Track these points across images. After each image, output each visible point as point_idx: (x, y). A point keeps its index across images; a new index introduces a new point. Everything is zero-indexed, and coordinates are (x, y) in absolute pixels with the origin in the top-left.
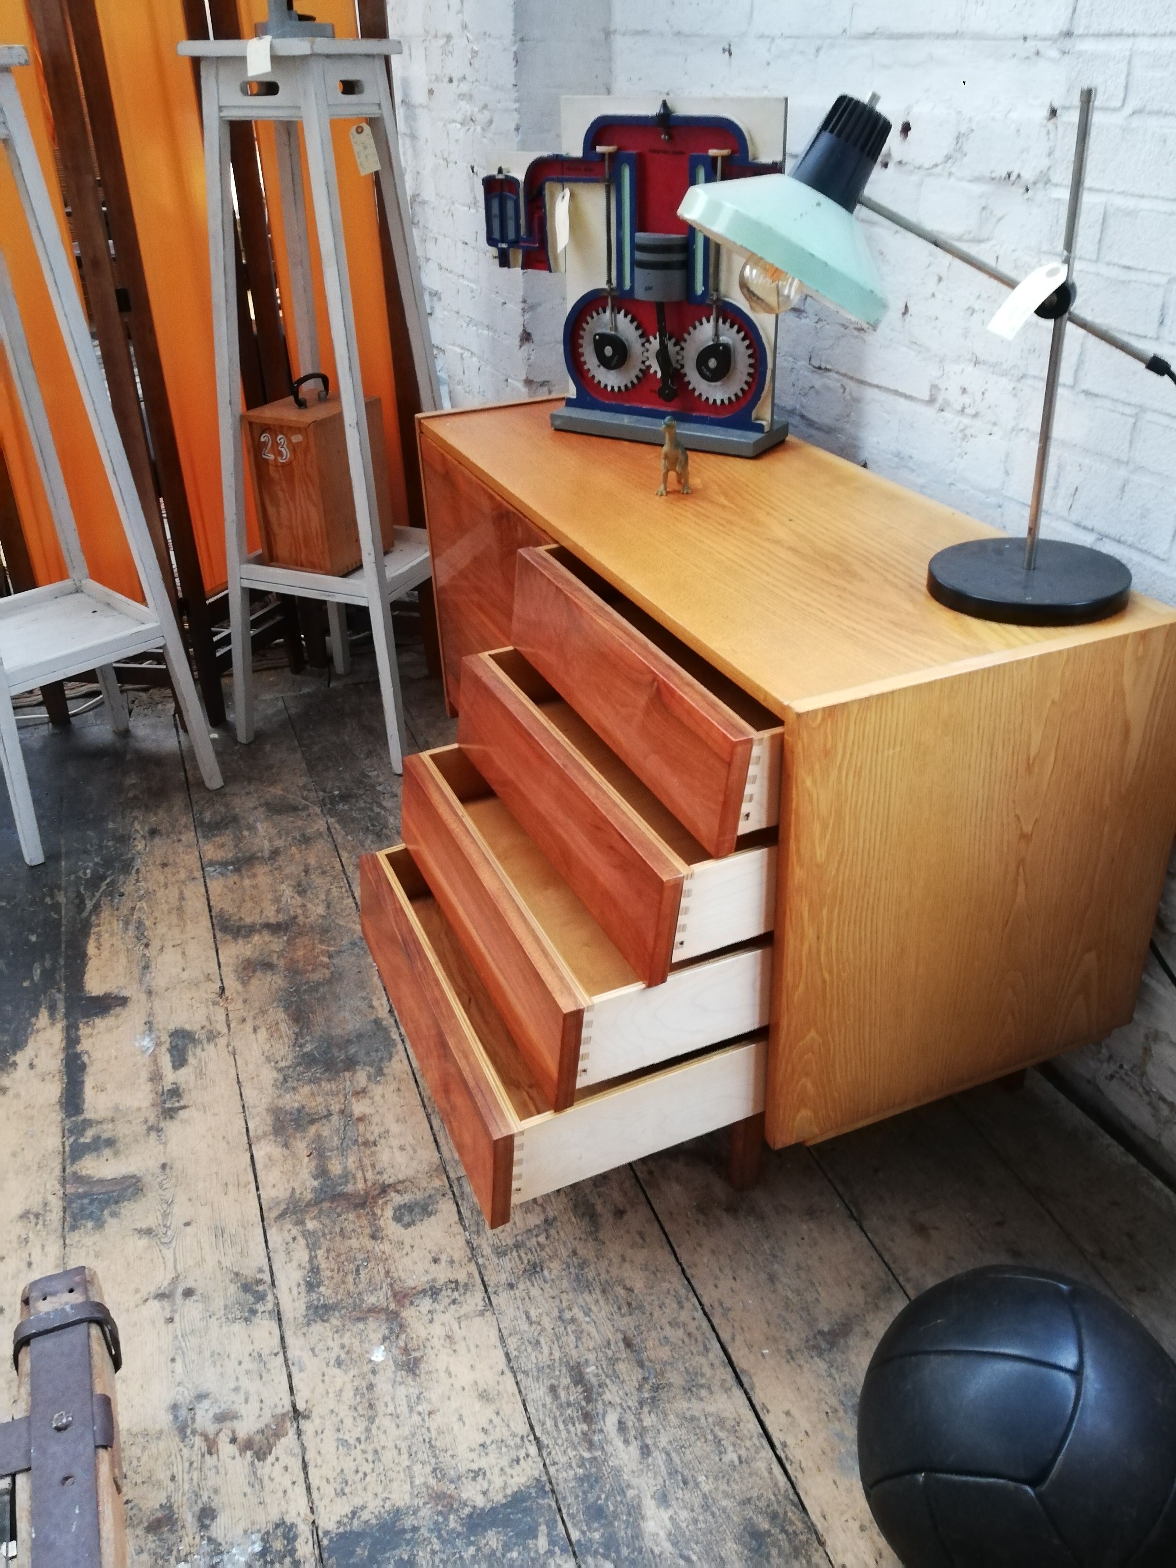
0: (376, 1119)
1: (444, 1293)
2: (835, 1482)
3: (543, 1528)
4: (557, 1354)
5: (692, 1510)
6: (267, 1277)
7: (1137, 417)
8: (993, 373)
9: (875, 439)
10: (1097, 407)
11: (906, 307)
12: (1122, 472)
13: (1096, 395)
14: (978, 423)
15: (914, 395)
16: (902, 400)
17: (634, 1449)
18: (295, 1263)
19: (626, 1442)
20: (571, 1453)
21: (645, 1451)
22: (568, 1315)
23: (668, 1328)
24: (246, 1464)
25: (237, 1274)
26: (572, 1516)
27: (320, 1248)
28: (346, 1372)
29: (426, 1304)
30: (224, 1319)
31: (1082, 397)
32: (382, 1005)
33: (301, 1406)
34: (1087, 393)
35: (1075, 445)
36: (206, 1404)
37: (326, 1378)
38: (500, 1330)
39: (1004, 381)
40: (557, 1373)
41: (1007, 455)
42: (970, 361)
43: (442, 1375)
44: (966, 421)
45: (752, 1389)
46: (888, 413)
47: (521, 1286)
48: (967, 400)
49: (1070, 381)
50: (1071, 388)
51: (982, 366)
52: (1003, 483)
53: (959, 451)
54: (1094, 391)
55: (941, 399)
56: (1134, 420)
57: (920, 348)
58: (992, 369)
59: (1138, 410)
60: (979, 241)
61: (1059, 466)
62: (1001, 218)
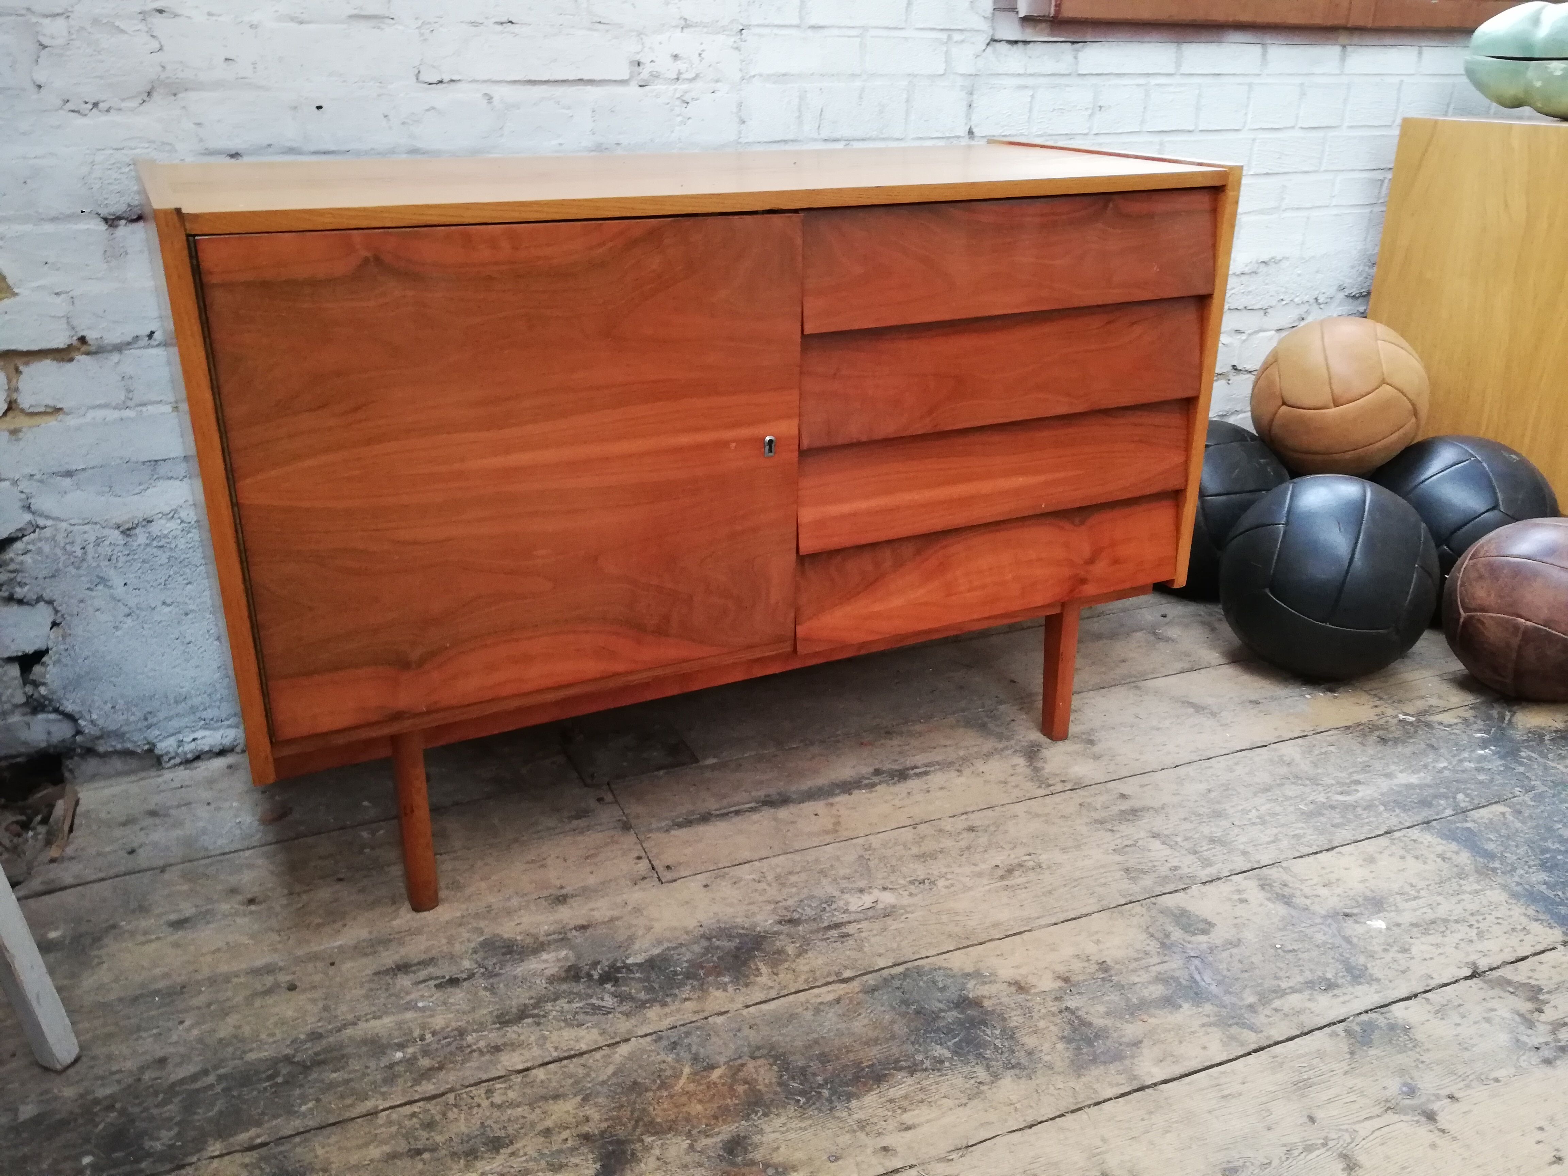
0: (1061, 969)
4: (1300, 825)
6: (1340, 1028)
8: (707, 33)
10: (826, 37)
12: (858, 83)
13: (821, 27)
14: (699, 84)
15: (607, 78)
16: (589, 88)
17: (1359, 788)
18: (1309, 1004)
21: (1358, 782)
24: (1553, 997)
25: (1352, 1053)
27: (1279, 986)
28: (1411, 945)
29: (1301, 901)
30: (1418, 1050)
31: (810, 33)
33: (1468, 972)
34: (813, 27)
36: (1524, 1038)
37: (1428, 956)
38: (1298, 857)
39: (722, 38)
40: (1318, 824)
41: (740, 105)
42: (676, 27)
43: (1368, 885)
44: (685, 86)
47: (1242, 847)
48: (681, 65)
49: (796, 21)
50: (798, 26)
51: (693, 29)
52: (740, 132)
53: (679, 119)
54: (822, 24)
55: (645, 73)
56: (859, 39)
57: (607, 27)
58: (705, 30)
59: (861, 31)
61: (800, 97)
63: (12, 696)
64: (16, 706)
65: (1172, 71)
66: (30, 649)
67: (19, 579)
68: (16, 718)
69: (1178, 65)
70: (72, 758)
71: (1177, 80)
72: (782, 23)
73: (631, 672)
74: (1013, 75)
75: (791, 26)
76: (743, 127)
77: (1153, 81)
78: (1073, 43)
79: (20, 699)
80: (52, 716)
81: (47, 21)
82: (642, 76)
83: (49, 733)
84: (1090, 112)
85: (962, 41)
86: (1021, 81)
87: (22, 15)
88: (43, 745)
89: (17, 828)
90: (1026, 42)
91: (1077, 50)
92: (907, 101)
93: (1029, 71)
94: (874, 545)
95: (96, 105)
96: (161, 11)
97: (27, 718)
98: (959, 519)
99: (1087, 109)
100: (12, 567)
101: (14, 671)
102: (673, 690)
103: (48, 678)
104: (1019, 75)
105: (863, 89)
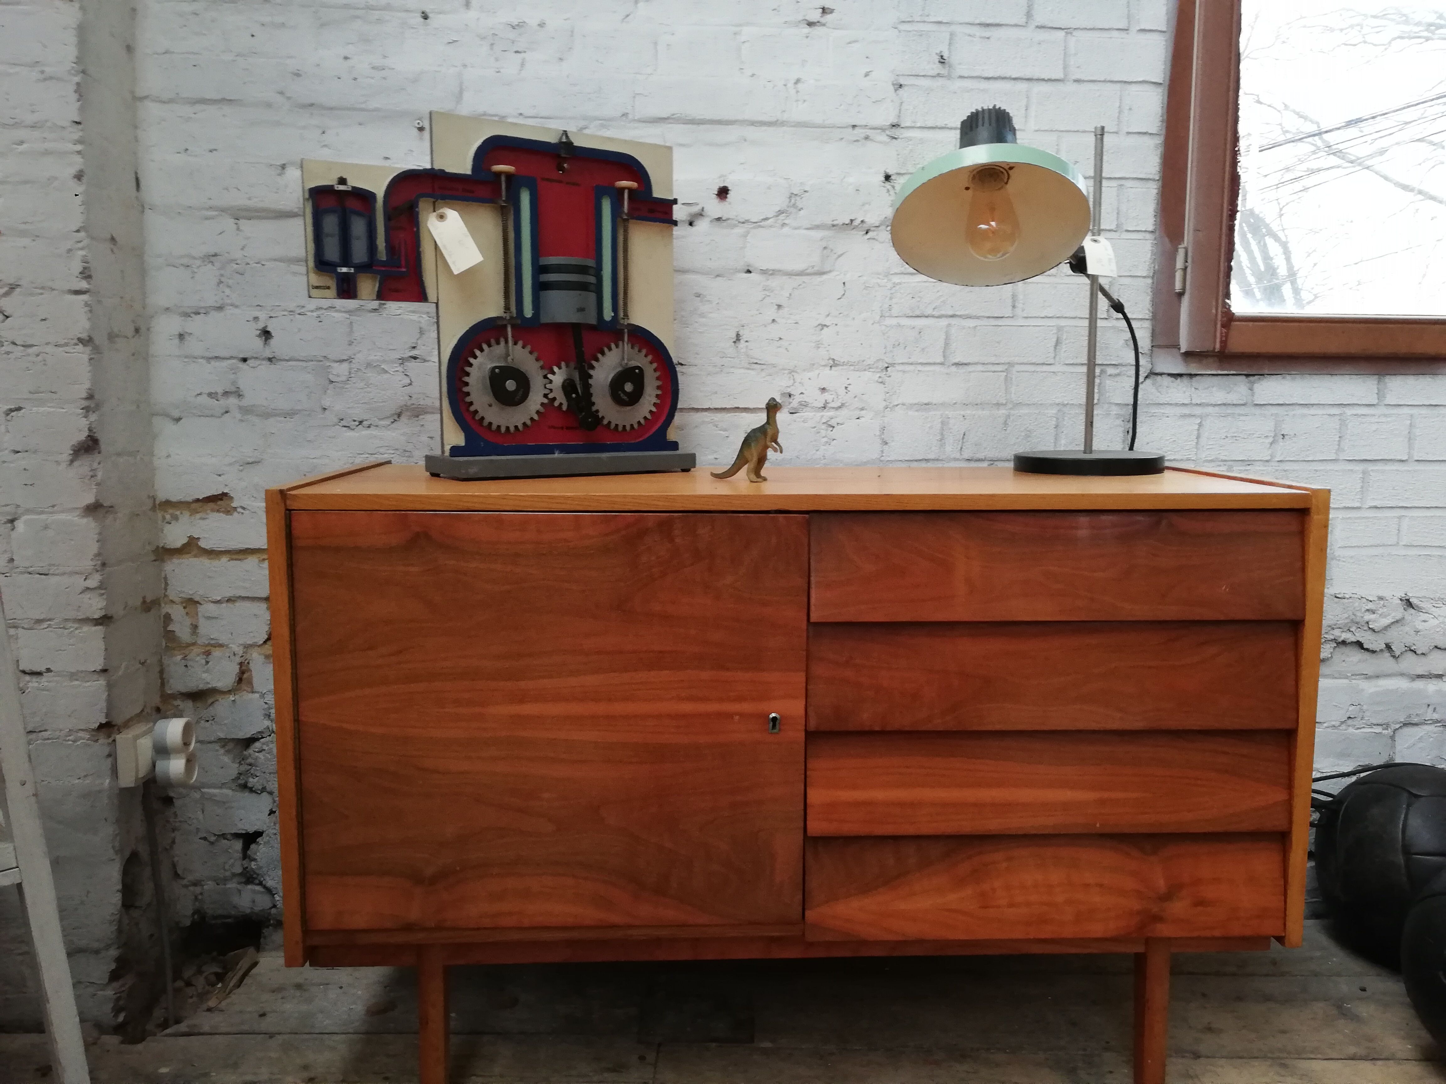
7: (1007, 371)
8: (855, 370)
9: (711, 457)
10: (970, 372)
11: (738, 335)
12: (1003, 412)
14: (844, 412)
16: (744, 414)
31: (954, 369)
34: (957, 364)
35: (955, 403)
39: (868, 374)
41: (883, 429)
42: (825, 366)
44: (832, 413)
46: (725, 430)
48: (827, 396)
49: (940, 359)
50: (942, 364)
51: (841, 367)
52: (882, 452)
53: (825, 440)
54: (965, 362)
55: (795, 403)
56: (1005, 374)
57: (763, 366)
58: (852, 368)
59: (1006, 367)
60: (822, 273)
61: (942, 423)
62: (842, 255)
63: (232, 865)
64: (234, 875)
65: (1375, 402)
66: (251, 830)
67: (252, 771)
68: (232, 885)
69: (1380, 395)
70: (268, 927)
71: (1381, 410)
72: (925, 362)
73: (630, 927)
74: (1176, 404)
75: (934, 364)
76: (886, 447)
77: (1349, 411)
78: (1247, 376)
79: (238, 870)
80: (258, 888)
81: (336, 365)
82: (792, 405)
83: (254, 902)
84: (1271, 440)
85: (1118, 375)
86: (1186, 411)
87: (321, 361)
88: (248, 911)
89: (213, 978)
90: (1191, 376)
91: (1253, 383)
92: (1056, 427)
93: (1194, 402)
94: (896, 839)
95: (361, 422)
96: (415, 358)
97: (239, 887)
98: (993, 825)
99: (1267, 437)
100: (250, 760)
101: (238, 845)
102: (684, 955)
103: (258, 856)
104: (1184, 404)
105: (1008, 416)
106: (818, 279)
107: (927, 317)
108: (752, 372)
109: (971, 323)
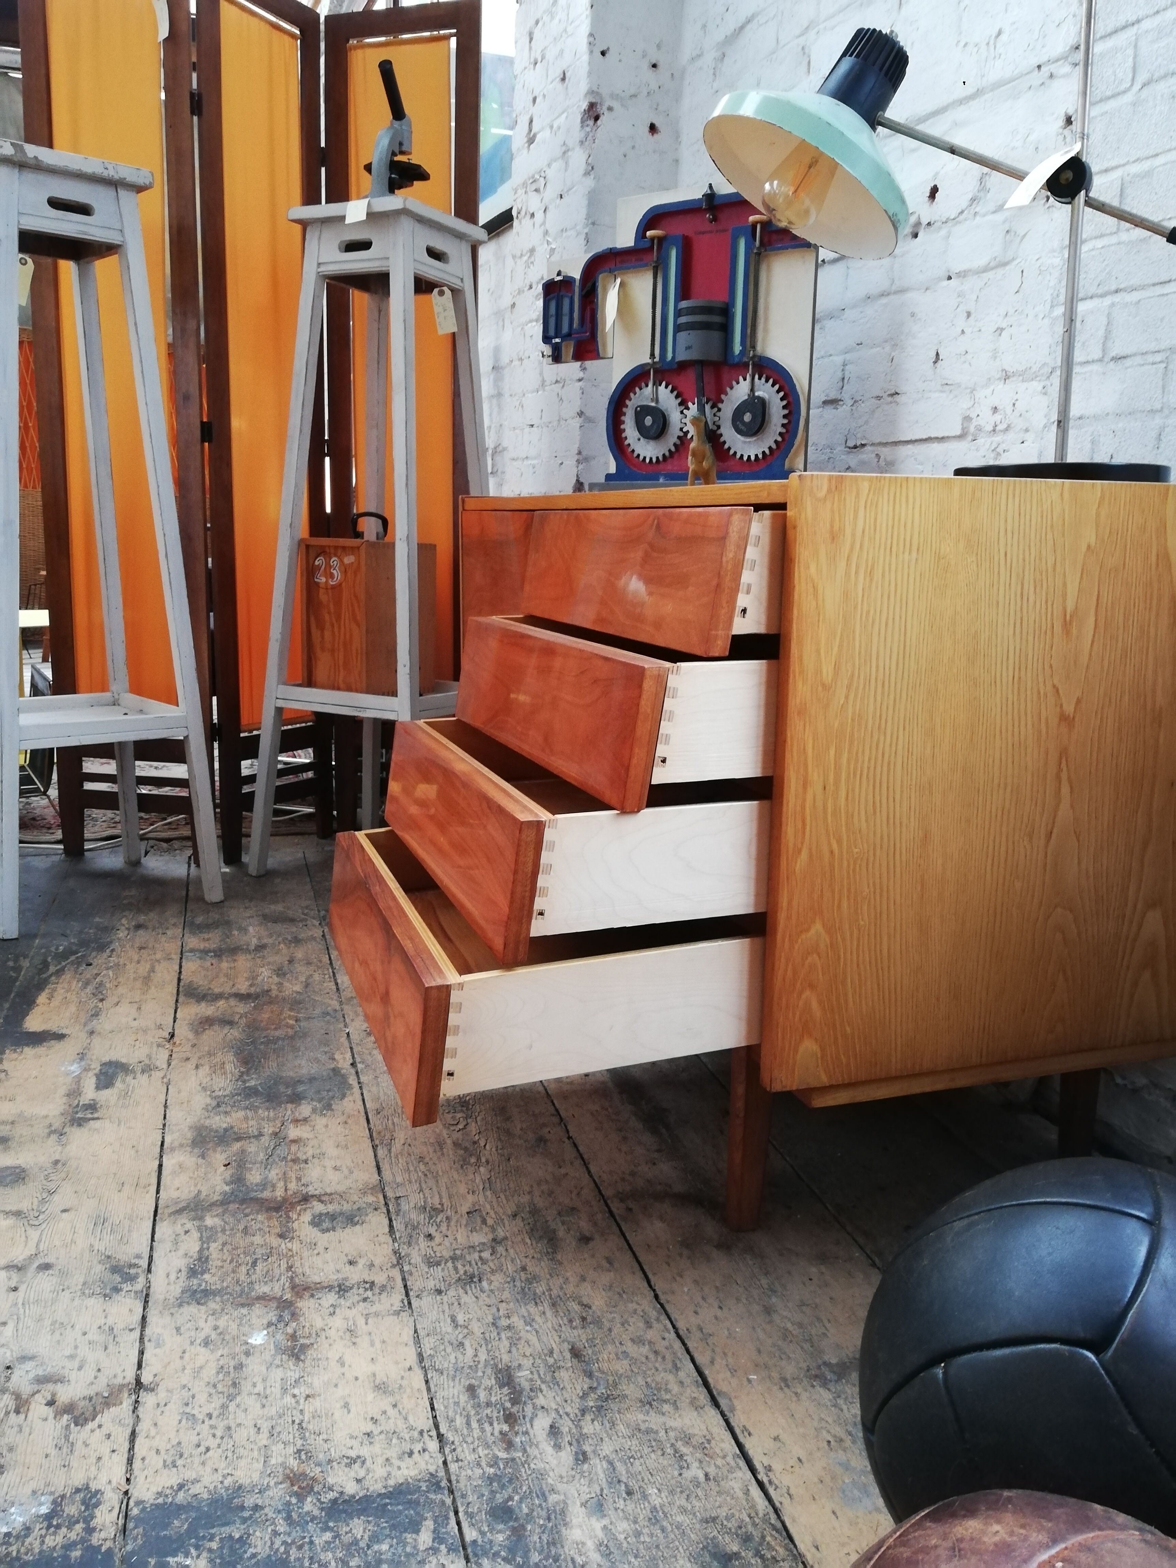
0: (312, 1143)
1: (355, 1291)
2: (834, 1513)
3: (429, 1524)
4: (483, 1356)
5: (635, 1522)
6: (144, 1263)
7: (1167, 361)
8: (1023, 381)
10: (1126, 369)
11: (937, 354)
12: (1158, 421)
13: (1124, 357)
14: (1010, 436)
15: (946, 434)
16: (935, 446)
17: (567, 1456)
18: (181, 1252)
19: (558, 1447)
20: (482, 1452)
21: (582, 1457)
22: (504, 1322)
23: (629, 1344)
24: (59, 1426)
25: (109, 1257)
26: (470, 1516)
27: (215, 1241)
28: (212, 1351)
29: (331, 1298)
30: (79, 1293)
31: (1111, 366)
32: (344, 1059)
33: (146, 1379)
34: (1117, 359)
35: (1108, 414)
36: (29, 1365)
37: (187, 1356)
38: (416, 1331)
39: (1034, 384)
40: (480, 1374)
42: (999, 379)
43: (333, 1363)
44: (998, 438)
45: (733, 1410)
46: (921, 464)
47: (452, 1293)
48: (998, 417)
49: (1099, 355)
51: (1011, 380)
54: (1121, 354)
55: (974, 428)
57: (952, 387)
58: (1020, 378)
59: (1168, 353)
60: (1005, 264)
61: (1093, 442)
62: (1025, 236)
72: (1084, 360)
75: (1093, 362)
82: (971, 431)
105: (1162, 429)
106: (1000, 271)
107: (1091, 297)
108: (944, 395)
109: (1135, 296)
